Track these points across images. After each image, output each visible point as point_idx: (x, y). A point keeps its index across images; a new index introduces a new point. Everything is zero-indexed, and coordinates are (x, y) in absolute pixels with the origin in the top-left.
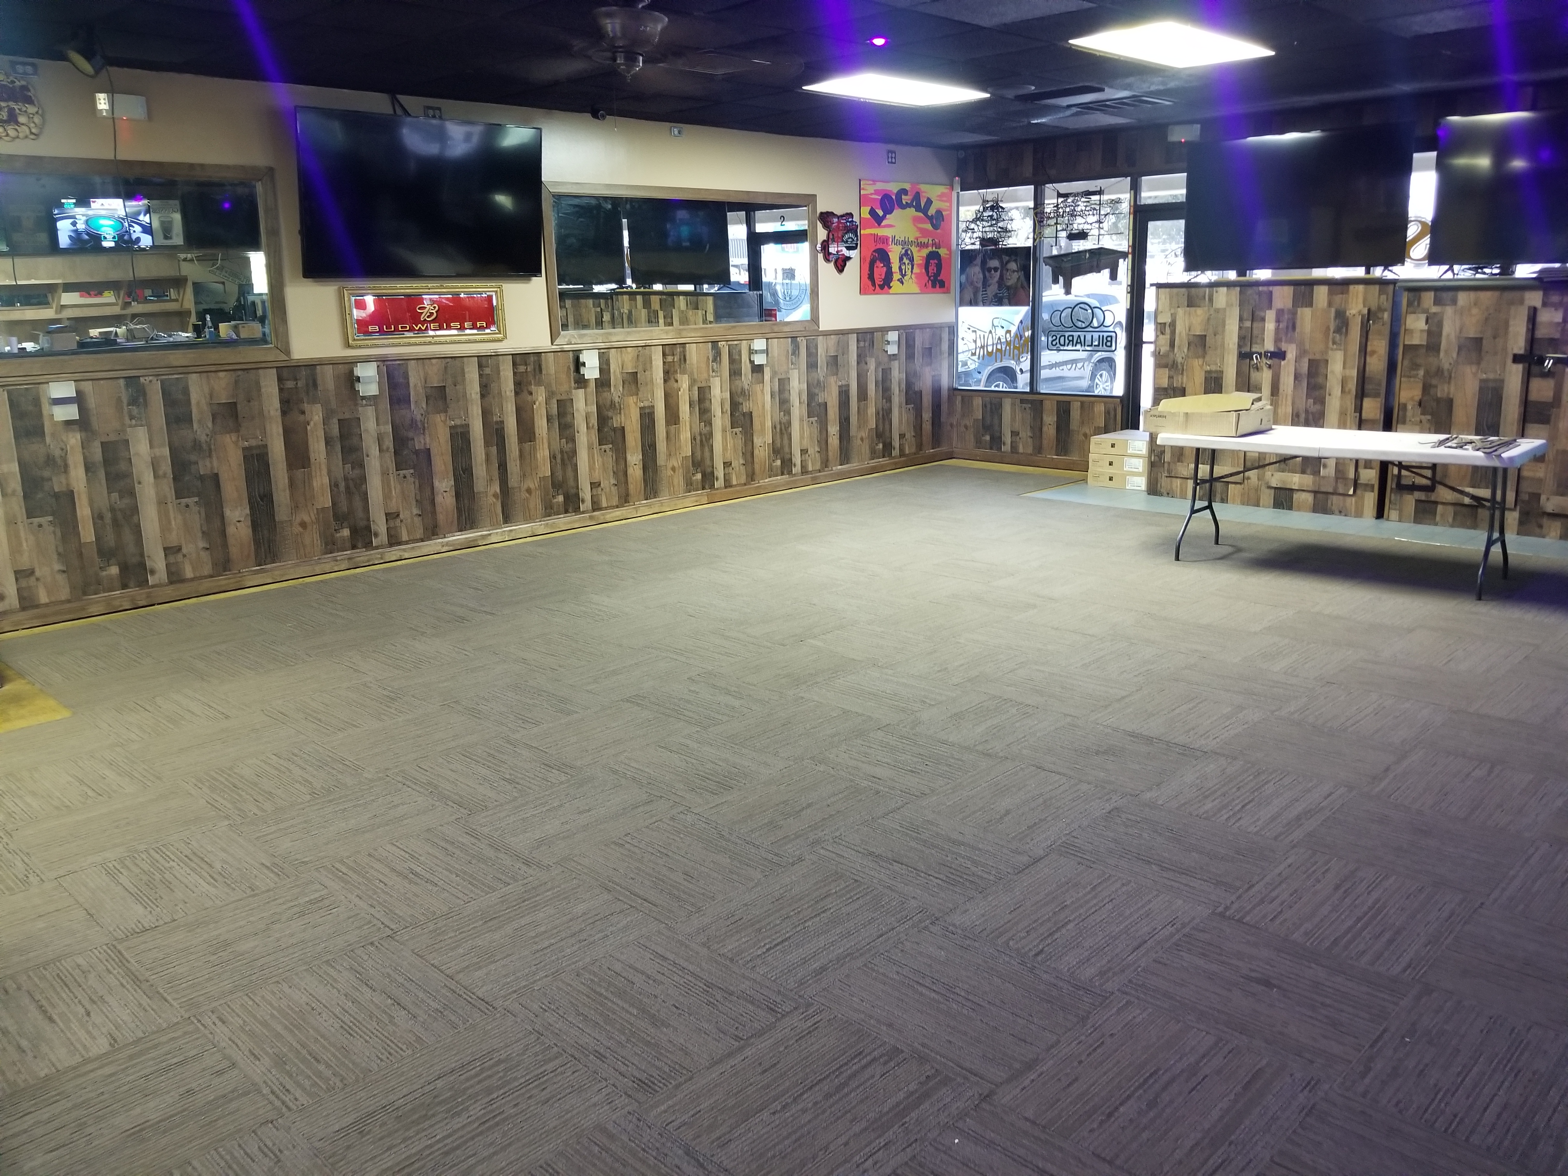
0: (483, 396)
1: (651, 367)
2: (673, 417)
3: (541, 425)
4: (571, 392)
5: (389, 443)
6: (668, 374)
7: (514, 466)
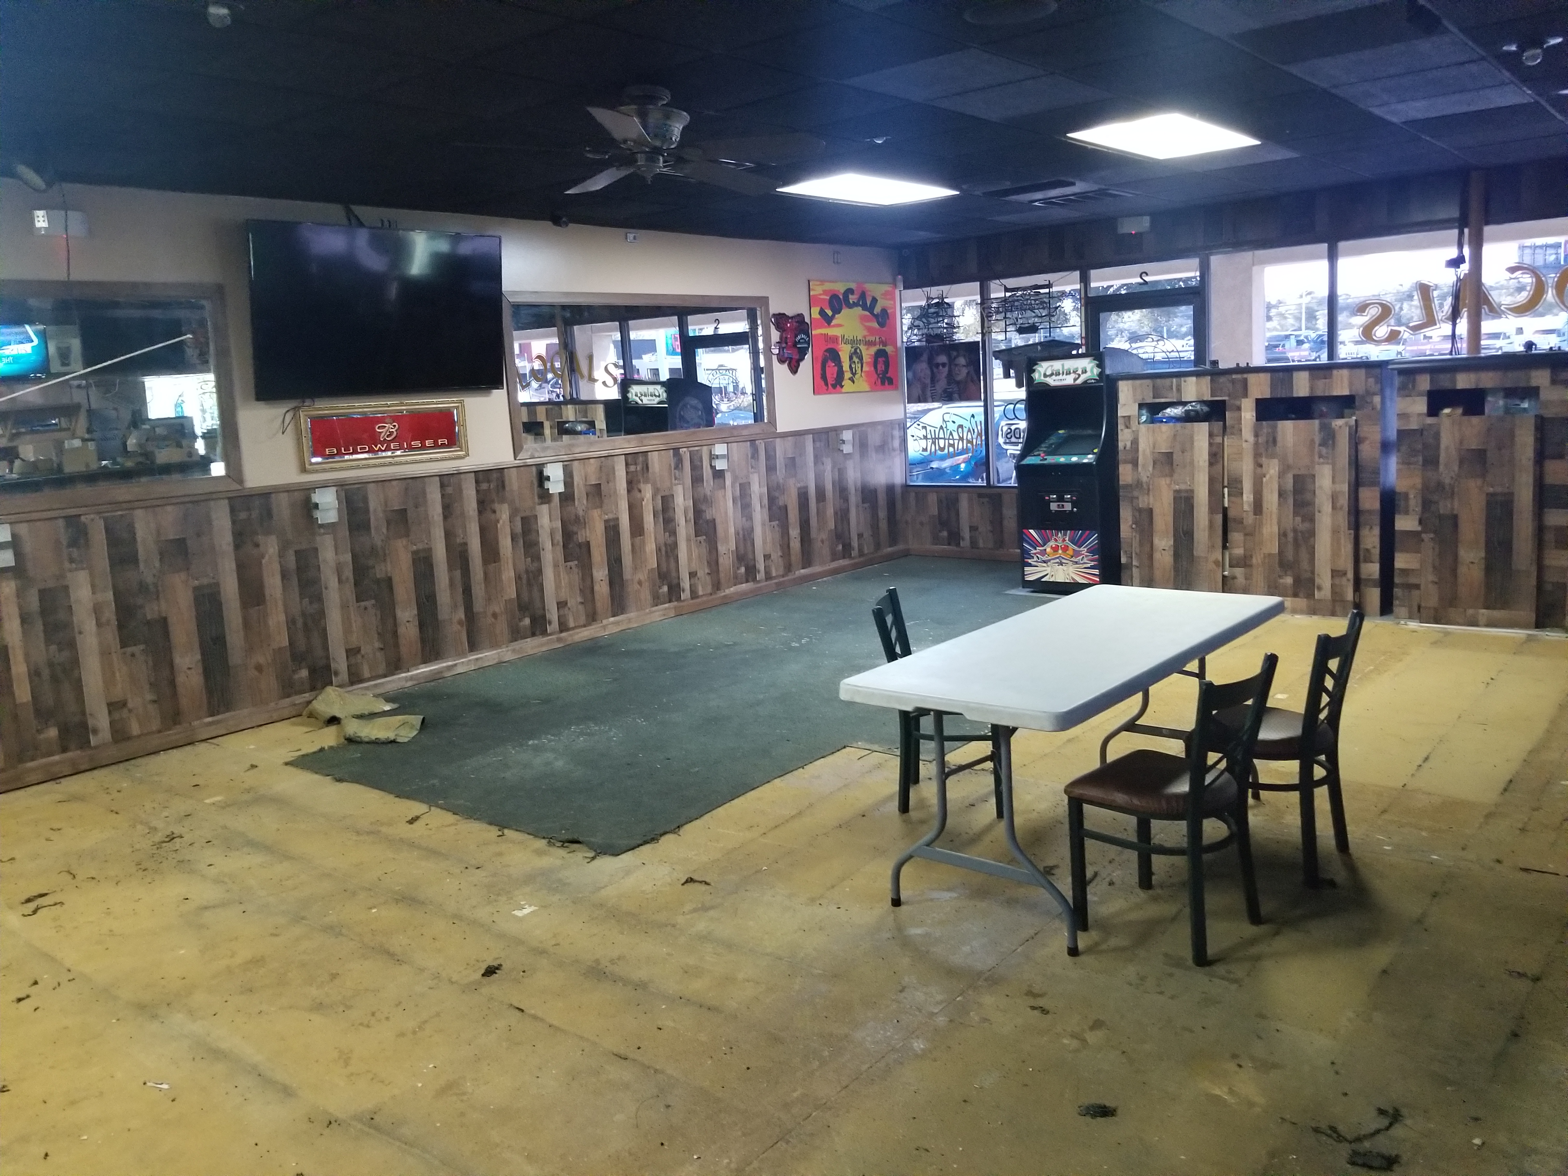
0: (445, 518)
1: (614, 478)
2: (637, 529)
3: (505, 544)
4: (534, 508)
5: (348, 573)
6: (632, 484)
7: (478, 590)
